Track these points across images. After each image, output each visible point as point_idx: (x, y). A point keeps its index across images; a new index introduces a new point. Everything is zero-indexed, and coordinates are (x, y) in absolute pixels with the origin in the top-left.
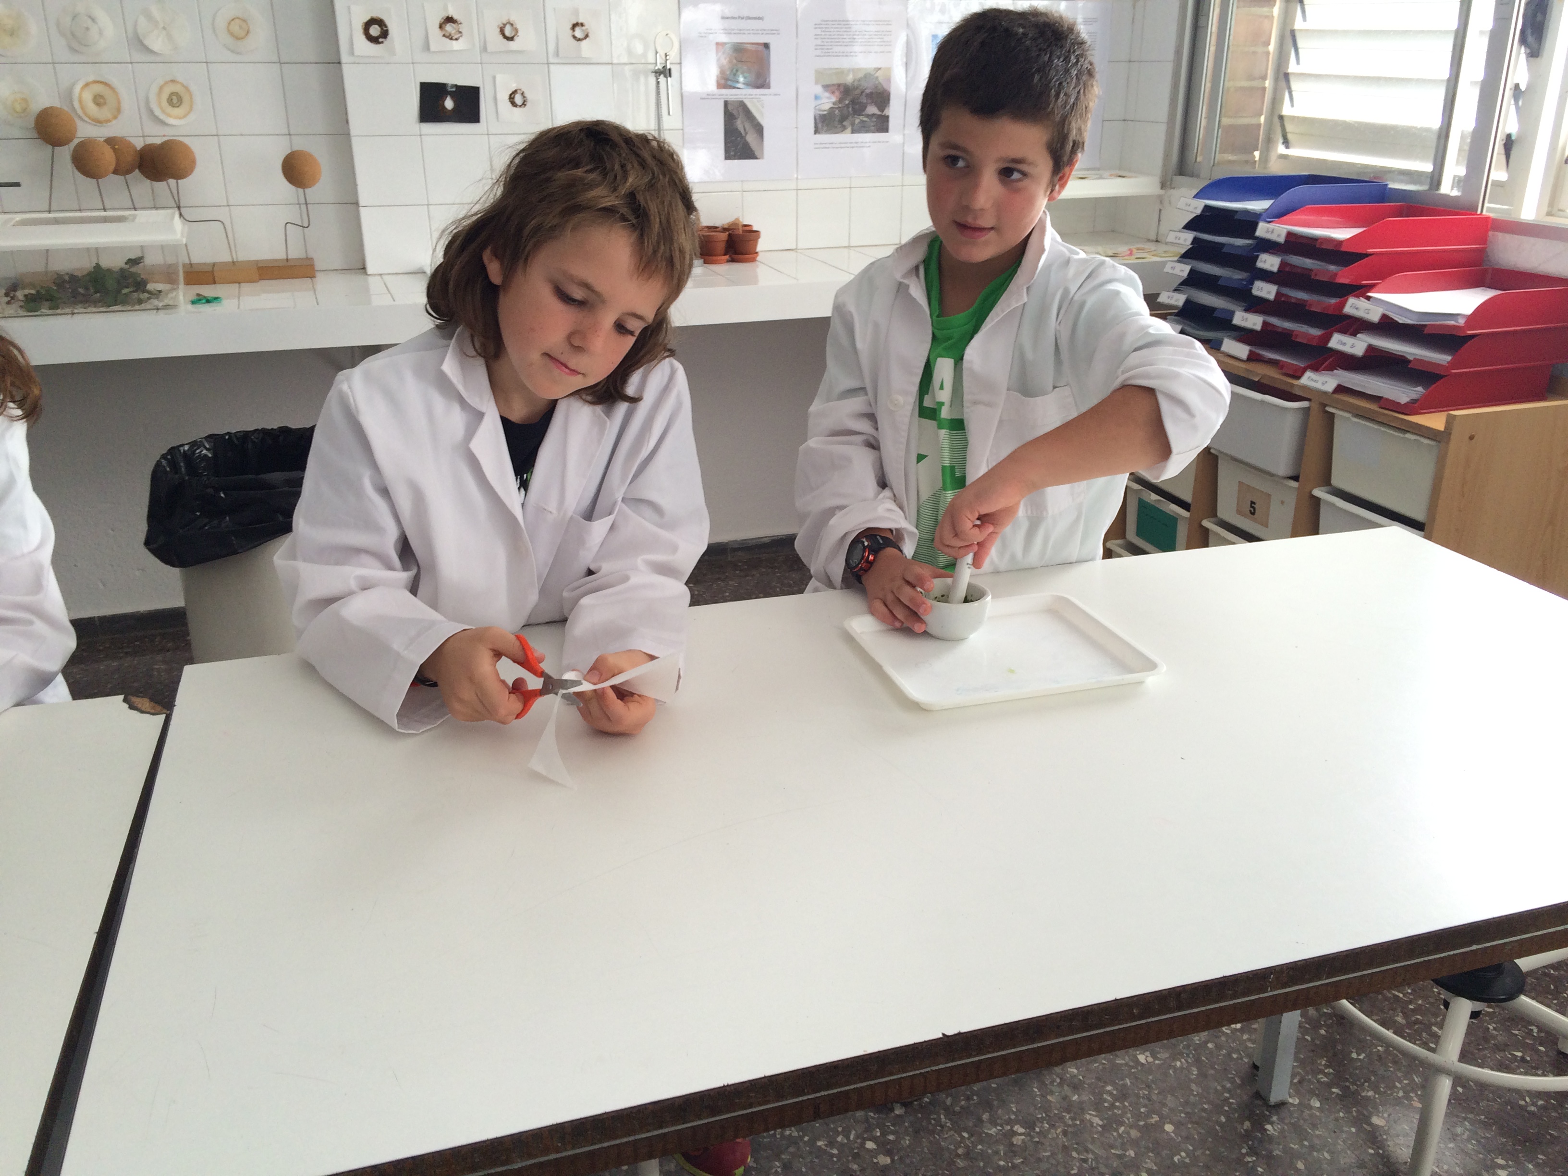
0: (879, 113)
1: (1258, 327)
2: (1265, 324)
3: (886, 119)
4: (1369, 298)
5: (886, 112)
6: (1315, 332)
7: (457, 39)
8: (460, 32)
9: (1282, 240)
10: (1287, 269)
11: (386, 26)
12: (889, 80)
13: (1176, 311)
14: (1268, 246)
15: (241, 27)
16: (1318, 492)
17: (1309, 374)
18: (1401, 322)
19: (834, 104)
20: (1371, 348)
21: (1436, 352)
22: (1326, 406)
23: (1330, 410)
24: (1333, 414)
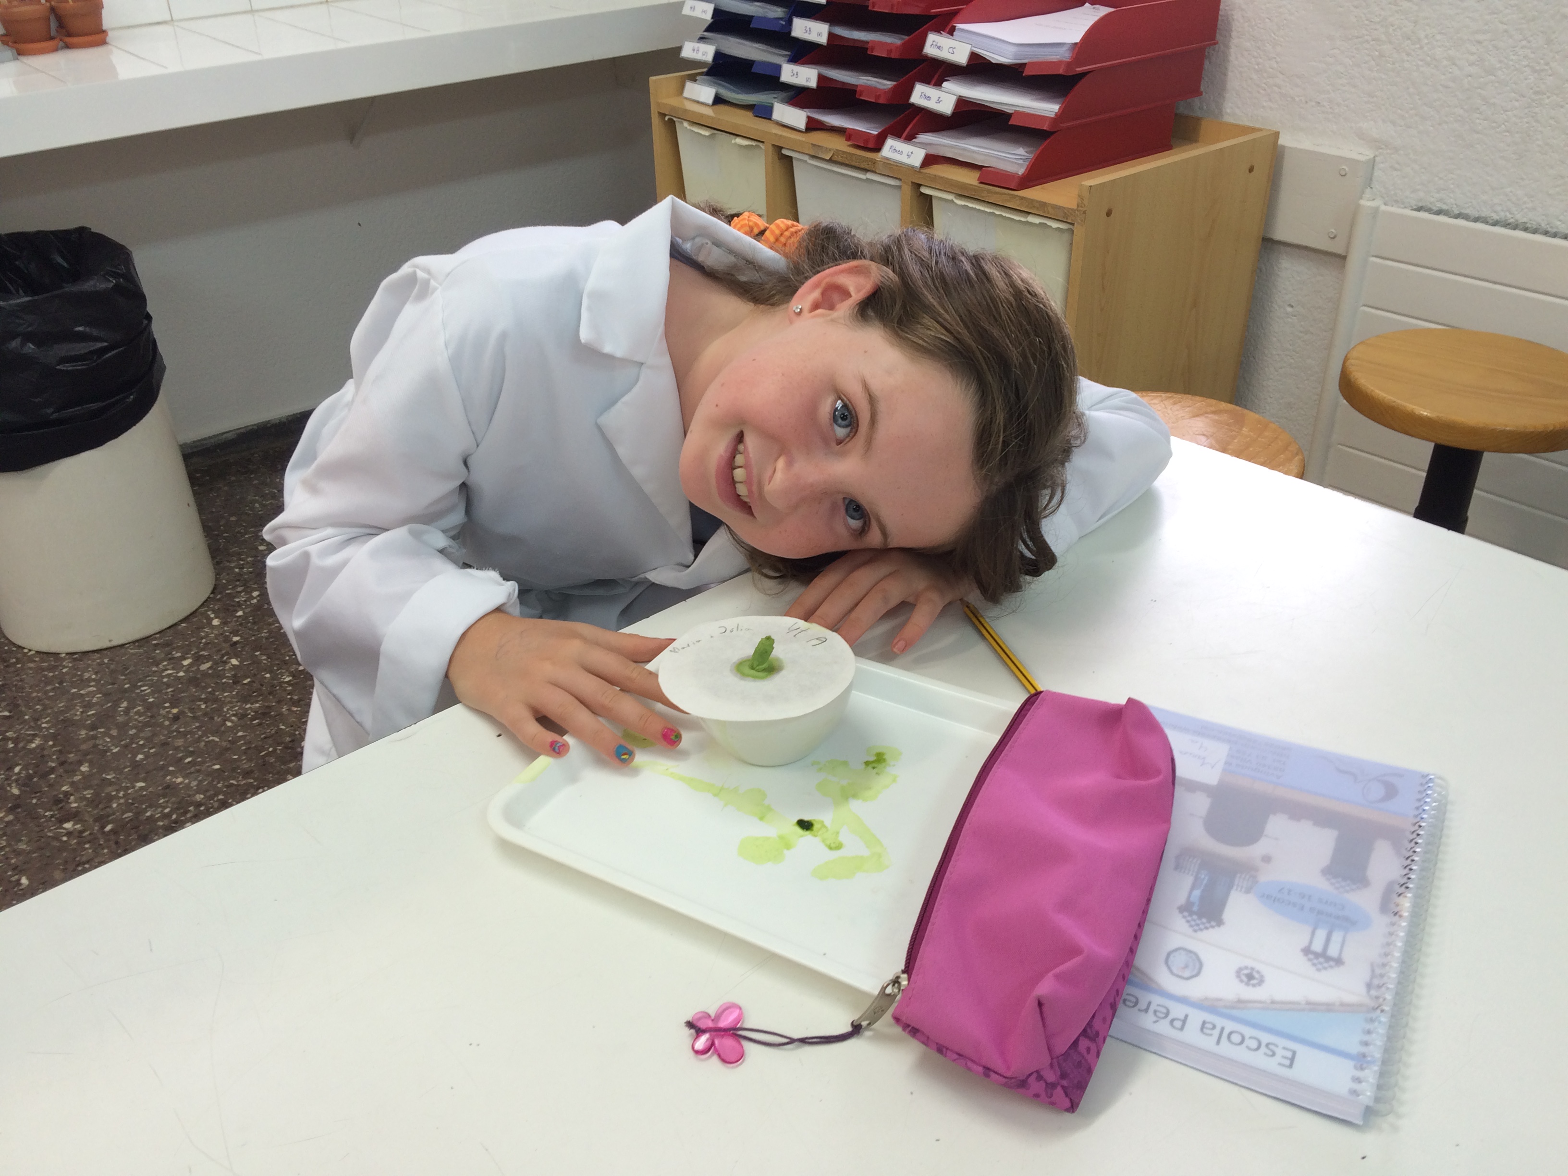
1: (813, 84)
2: (821, 78)
6: (887, 84)
13: (705, 70)
17: (890, 142)
18: (994, 62)
20: (961, 102)
21: (1043, 99)
22: (919, 185)
23: (925, 191)
24: (930, 197)
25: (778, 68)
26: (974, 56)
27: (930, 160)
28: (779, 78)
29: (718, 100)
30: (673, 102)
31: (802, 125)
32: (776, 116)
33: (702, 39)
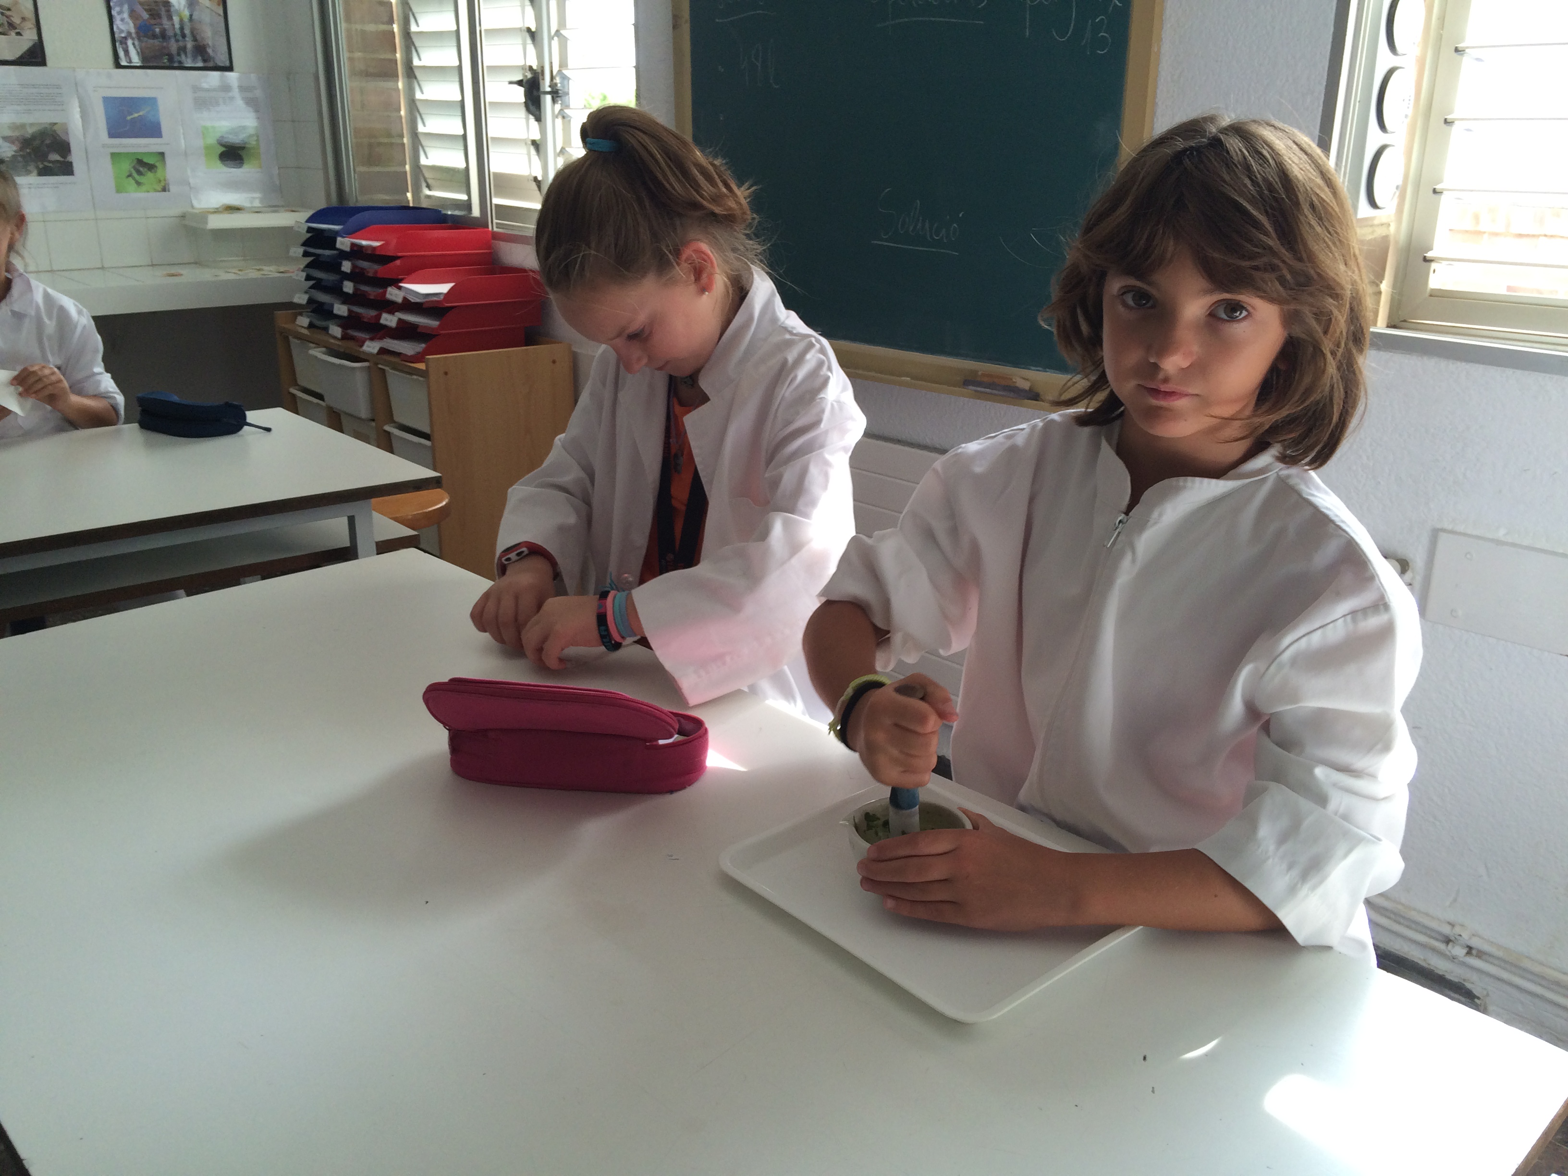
0: (62, 159)
1: (346, 314)
2: (349, 311)
3: (70, 164)
4: (400, 288)
5: (69, 159)
6: (373, 313)
9: (348, 249)
10: (357, 271)
12: (67, 133)
14: (344, 255)
16: (387, 428)
17: (367, 342)
18: (413, 301)
19: (15, 151)
20: (401, 322)
21: (433, 320)
22: (378, 364)
23: (380, 366)
24: (384, 370)
25: (332, 306)
26: (405, 299)
27: (383, 351)
28: (332, 311)
29: (311, 326)
30: (288, 326)
31: (339, 336)
32: (330, 332)
33: (306, 292)
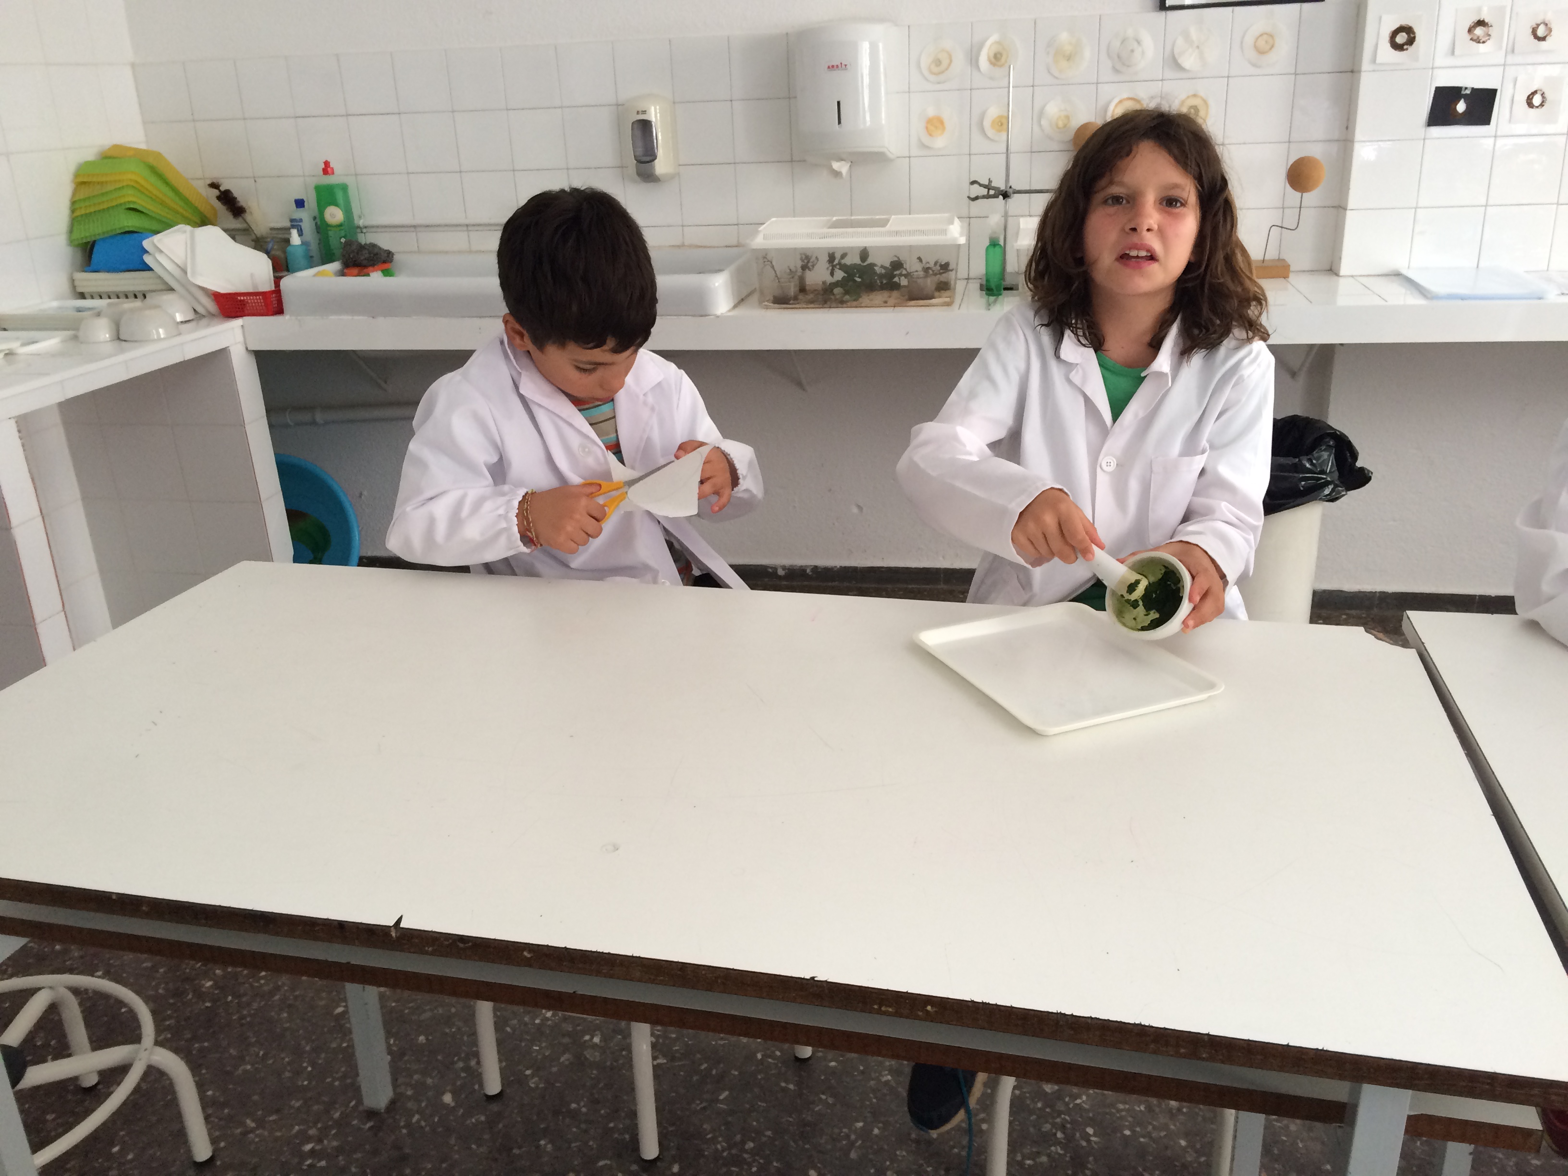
7: (1484, 42)
8: (1489, 35)
11: (1414, 33)
15: (1266, 42)
